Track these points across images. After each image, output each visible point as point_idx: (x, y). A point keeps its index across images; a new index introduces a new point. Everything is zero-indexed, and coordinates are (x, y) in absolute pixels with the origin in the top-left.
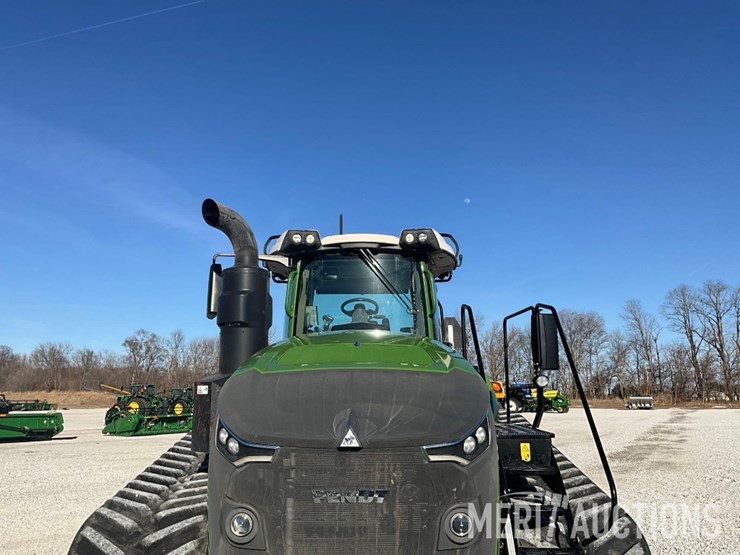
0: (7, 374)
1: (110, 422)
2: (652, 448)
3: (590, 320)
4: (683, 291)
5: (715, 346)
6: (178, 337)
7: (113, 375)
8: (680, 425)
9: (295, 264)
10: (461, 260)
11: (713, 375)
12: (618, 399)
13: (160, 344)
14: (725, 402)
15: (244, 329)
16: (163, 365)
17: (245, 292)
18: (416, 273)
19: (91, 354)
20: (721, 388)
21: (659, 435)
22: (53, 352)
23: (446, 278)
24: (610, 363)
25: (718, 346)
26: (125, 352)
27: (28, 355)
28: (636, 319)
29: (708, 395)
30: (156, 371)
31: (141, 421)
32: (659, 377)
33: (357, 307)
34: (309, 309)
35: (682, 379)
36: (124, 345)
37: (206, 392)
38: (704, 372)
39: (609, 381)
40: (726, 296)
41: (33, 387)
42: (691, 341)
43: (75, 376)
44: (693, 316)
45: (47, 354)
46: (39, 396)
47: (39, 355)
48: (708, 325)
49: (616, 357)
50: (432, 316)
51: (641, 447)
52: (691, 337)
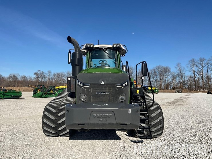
0: (1, 82)
1: (34, 94)
2: (178, 101)
3: (167, 68)
4: (193, 60)
5: (201, 76)
6: (50, 72)
7: (32, 83)
8: (188, 96)
9: (88, 52)
10: (127, 51)
11: (199, 84)
12: (173, 90)
13: (44, 74)
14: (202, 91)
15: (77, 66)
16: (46, 80)
17: (77, 58)
18: (116, 54)
19: (25, 77)
20: (201, 88)
21: (181, 99)
22: (14, 76)
23: (124, 55)
24: (171, 80)
25: (202, 76)
26: (35, 76)
27: (7, 77)
28: (179, 68)
29: (198, 90)
30: (44, 82)
31: (43, 94)
32: (185, 84)
33: (102, 62)
34: (91, 63)
35: (191, 85)
36: (34, 74)
37: (70, 80)
38: (197, 83)
39: (170, 86)
40: (205, 62)
41: (9, 86)
42: (194, 74)
43: (21, 83)
44: (195, 67)
45: (12, 77)
46: (12, 88)
47: (10, 77)
48: (199, 70)
49: (173, 79)
50: (120, 64)
51: (175, 101)
52: (194, 73)
